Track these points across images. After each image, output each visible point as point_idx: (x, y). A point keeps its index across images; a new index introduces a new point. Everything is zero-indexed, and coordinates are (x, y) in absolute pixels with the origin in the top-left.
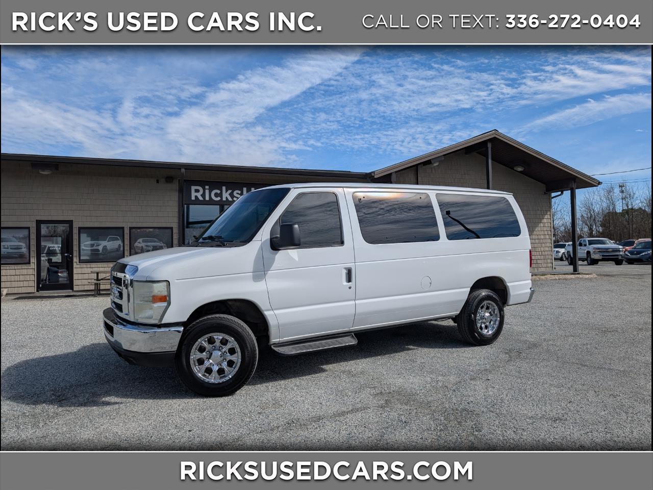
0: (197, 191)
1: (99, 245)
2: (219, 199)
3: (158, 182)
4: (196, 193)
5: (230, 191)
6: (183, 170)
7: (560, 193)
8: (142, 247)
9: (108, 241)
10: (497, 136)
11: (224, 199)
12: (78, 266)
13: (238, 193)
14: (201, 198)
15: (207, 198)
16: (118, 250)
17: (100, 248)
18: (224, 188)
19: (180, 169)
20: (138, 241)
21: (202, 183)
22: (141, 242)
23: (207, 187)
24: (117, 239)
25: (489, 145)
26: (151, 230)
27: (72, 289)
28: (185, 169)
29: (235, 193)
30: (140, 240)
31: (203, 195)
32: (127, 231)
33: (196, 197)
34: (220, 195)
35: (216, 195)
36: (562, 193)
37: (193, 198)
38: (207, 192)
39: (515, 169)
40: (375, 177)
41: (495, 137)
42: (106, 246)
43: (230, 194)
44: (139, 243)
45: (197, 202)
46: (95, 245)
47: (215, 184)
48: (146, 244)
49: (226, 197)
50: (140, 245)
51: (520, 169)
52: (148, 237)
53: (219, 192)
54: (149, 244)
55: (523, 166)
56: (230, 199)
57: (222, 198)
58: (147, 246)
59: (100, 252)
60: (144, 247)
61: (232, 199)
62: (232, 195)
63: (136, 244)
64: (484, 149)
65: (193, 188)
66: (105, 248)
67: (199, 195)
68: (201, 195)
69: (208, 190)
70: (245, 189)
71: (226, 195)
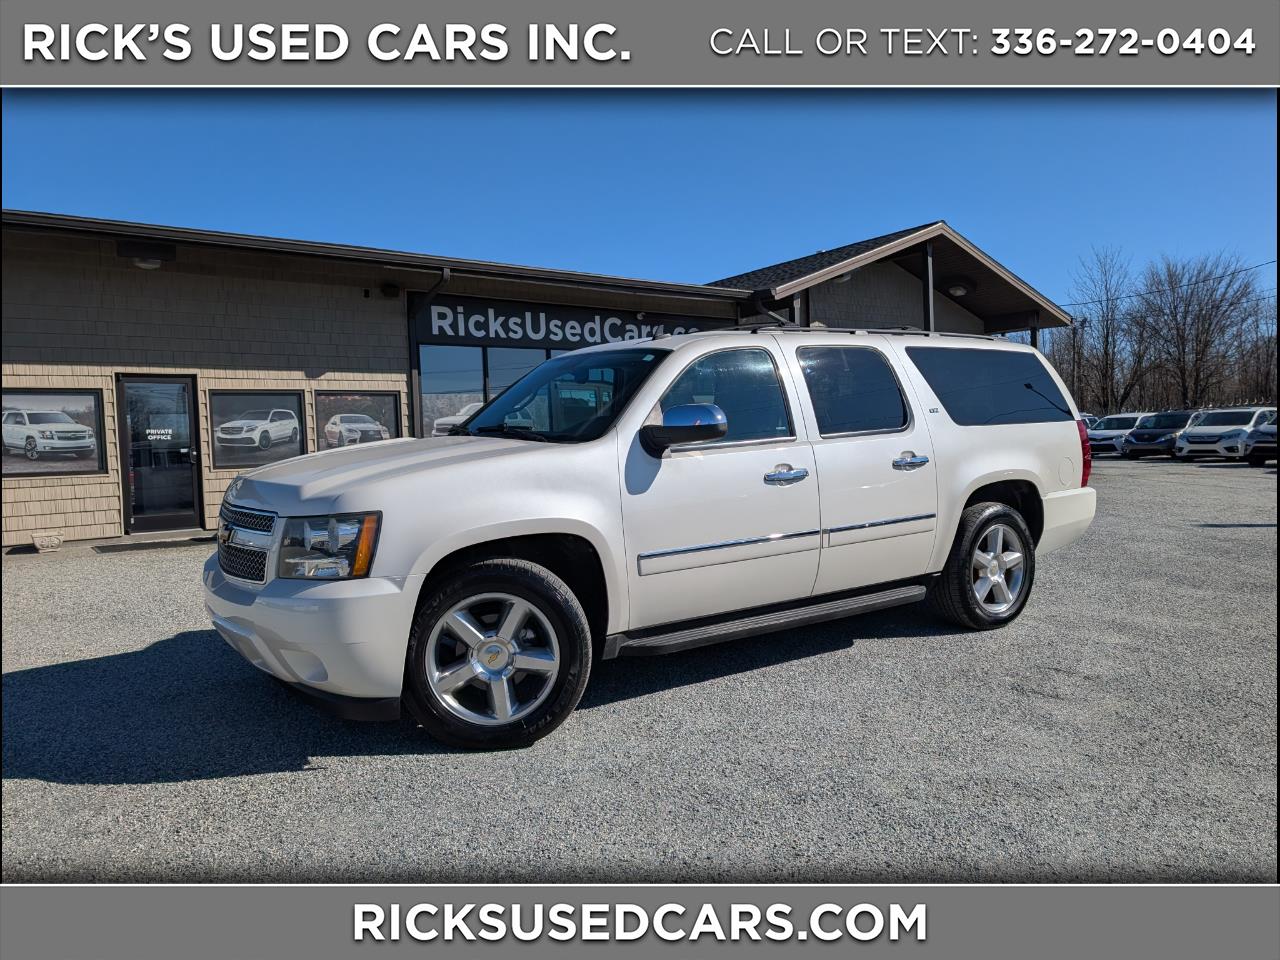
0: (442, 316)
1: (252, 430)
2: (482, 334)
3: (367, 294)
4: (441, 319)
5: (501, 319)
6: (447, 272)
8: (340, 432)
9: (272, 421)
10: (944, 233)
11: (492, 335)
12: (212, 476)
13: (515, 323)
14: (450, 332)
15: (462, 333)
16: (291, 440)
17: (256, 436)
18: (491, 312)
19: (444, 270)
20: (333, 419)
21: (451, 301)
22: (338, 422)
23: (460, 309)
24: (288, 416)
25: (930, 251)
26: (357, 397)
27: (202, 525)
28: (452, 271)
29: (511, 323)
30: (336, 418)
31: (454, 326)
32: (309, 399)
33: (441, 328)
34: (485, 326)
35: (478, 325)
37: (435, 331)
38: (461, 318)
39: (952, 292)
40: (777, 298)
41: (942, 235)
42: (266, 431)
43: (501, 325)
44: (334, 424)
45: (443, 340)
46: (245, 429)
47: (475, 304)
48: (347, 426)
49: (496, 332)
50: (336, 429)
51: (960, 292)
52: (351, 412)
53: (482, 319)
54: (354, 426)
55: (965, 288)
56: (503, 335)
57: (487, 331)
58: (350, 431)
59: (257, 444)
60: (345, 434)
61: (507, 334)
62: (505, 326)
63: (329, 427)
65: (435, 310)
66: (265, 434)
67: (446, 324)
68: (450, 325)
69: (462, 316)
70: (528, 315)
71: (495, 326)
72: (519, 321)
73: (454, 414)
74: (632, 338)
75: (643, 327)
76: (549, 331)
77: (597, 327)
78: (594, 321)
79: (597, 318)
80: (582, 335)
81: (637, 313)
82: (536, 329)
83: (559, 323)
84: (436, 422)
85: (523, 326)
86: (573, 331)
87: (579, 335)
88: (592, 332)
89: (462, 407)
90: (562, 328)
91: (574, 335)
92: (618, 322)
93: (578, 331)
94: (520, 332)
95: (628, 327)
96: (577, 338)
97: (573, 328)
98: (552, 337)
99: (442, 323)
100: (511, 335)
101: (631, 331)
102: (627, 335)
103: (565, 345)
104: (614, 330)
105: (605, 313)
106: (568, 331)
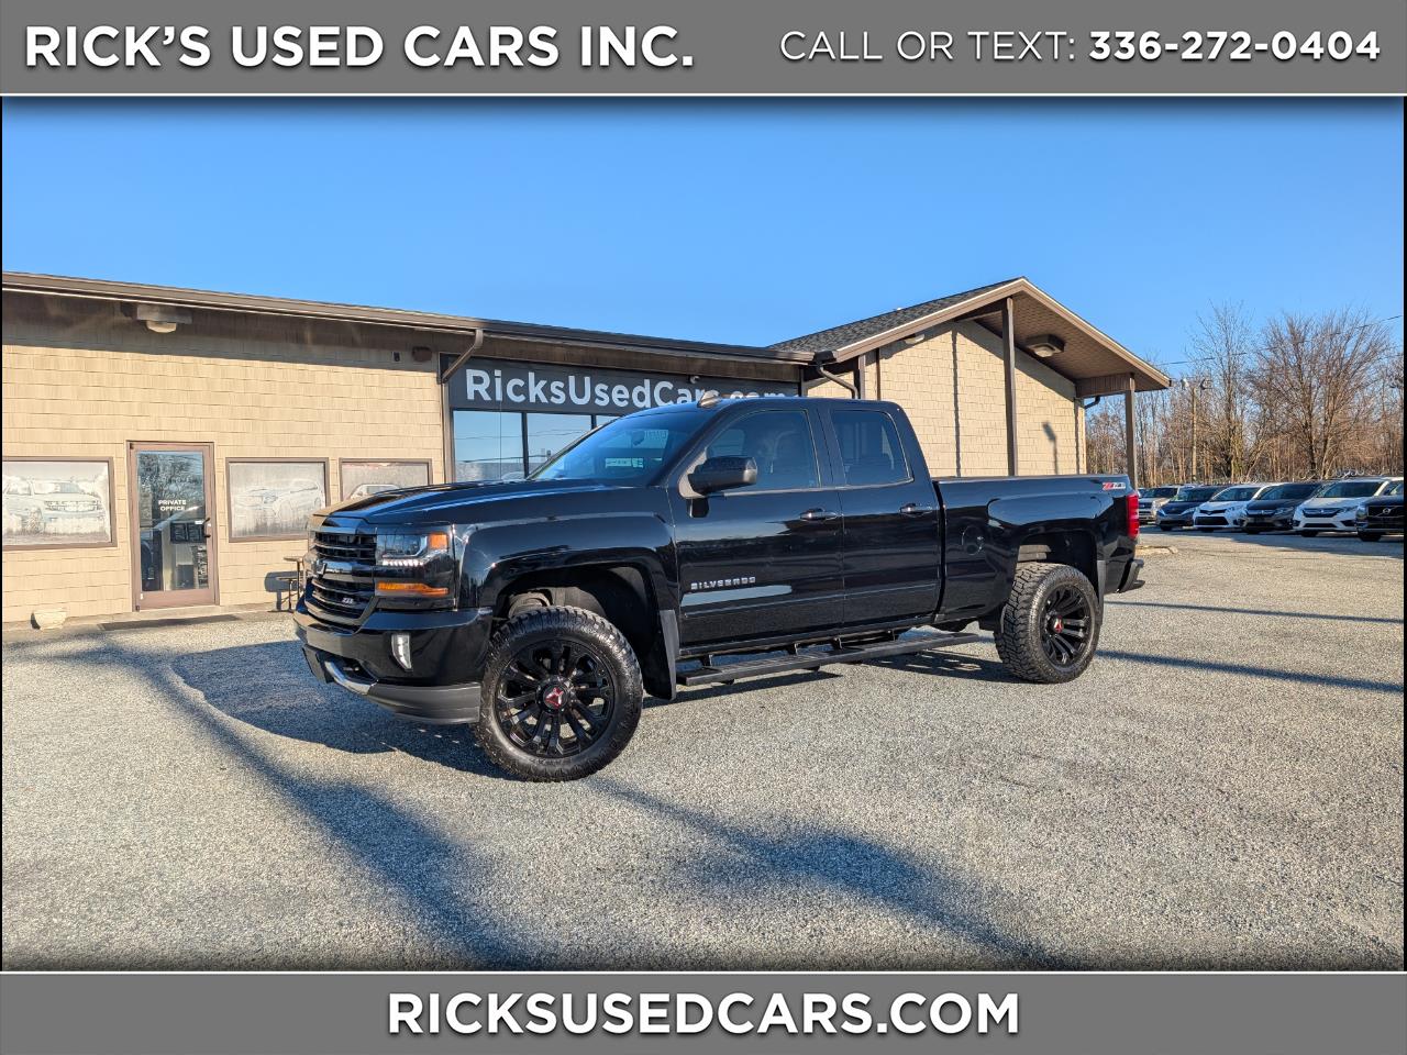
0: (478, 380)
1: (272, 501)
2: (521, 398)
3: (397, 357)
4: (477, 382)
5: (542, 383)
6: (479, 334)
7: (1093, 400)
9: (292, 492)
10: (1029, 292)
11: (532, 399)
12: (228, 549)
13: (557, 387)
14: (486, 397)
15: (499, 397)
17: (276, 507)
18: (531, 376)
20: (359, 490)
21: (488, 364)
22: (365, 492)
23: (498, 373)
24: (312, 487)
25: (1010, 303)
26: (385, 465)
27: (217, 602)
28: (486, 331)
29: (553, 387)
30: (363, 489)
31: (491, 390)
32: (333, 467)
33: (476, 393)
34: (526, 388)
35: (517, 389)
36: (1097, 400)
37: (471, 396)
38: (498, 382)
40: (839, 360)
41: (1024, 292)
42: (288, 502)
43: (543, 389)
44: (361, 494)
45: (479, 405)
46: (265, 499)
47: (513, 367)
49: (537, 396)
51: (1043, 353)
52: (379, 481)
53: (521, 383)
55: (1050, 349)
56: (544, 399)
57: (527, 396)
61: (548, 399)
62: (546, 390)
65: (471, 373)
66: (285, 506)
67: (482, 389)
68: (486, 390)
69: (500, 379)
70: (572, 379)
71: (536, 391)
72: (561, 385)
74: (685, 402)
75: (697, 391)
76: (594, 396)
77: (646, 391)
78: (643, 386)
79: (647, 382)
80: (629, 400)
81: (690, 376)
82: (580, 394)
83: (605, 387)
85: (566, 390)
87: (627, 400)
88: (641, 397)
90: (609, 393)
91: (620, 400)
92: (669, 386)
93: (626, 395)
94: (563, 397)
95: (681, 391)
96: (625, 403)
97: (620, 392)
98: (597, 402)
99: (478, 387)
100: (553, 399)
101: (684, 395)
102: (680, 400)
103: (612, 410)
104: (665, 395)
105: (657, 375)
106: (615, 396)
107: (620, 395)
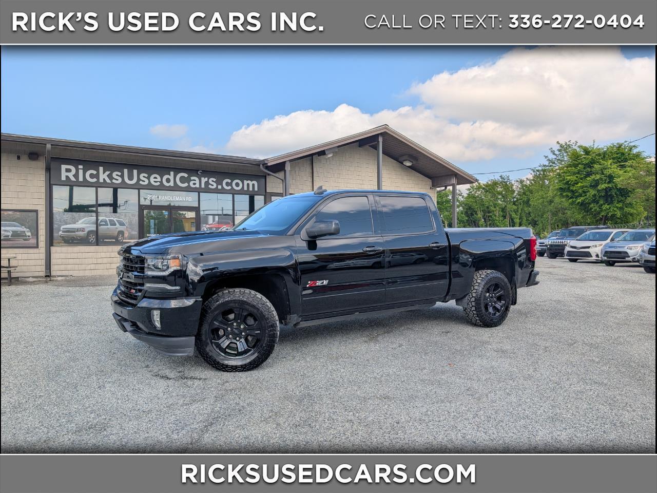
0: (68, 170)
2: (95, 180)
3: (19, 158)
4: (67, 172)
5: (108, 173)
6: (49, 146)
10: (387, 131)
11: (101, 180)
13: (117, 175)
14: (73, 179)
15: (81, 179)
18: (101, 169)
19: (46, 144)
21: (75, 162)
23: (81, 167)
25: (381, 139)
26: (10, 213)
28: (52, 145)
29: (114, 175)
31: (76, 176)
33: (67, 177)
34: (97, 176)
35: (92, 176)
36: (445, 189)
37: (63, 178)
38: (81, 172)
39: (404, 164)
40: (269, 165)
41: (385, 132)
43: (108, 176)
45: (68, 183)
47: (90, 164)
49: (104, 179)
51: (408, 164)
53: (95, 172)
54: (8, 228)
55: (411, 161)
56: (108, 181)
57: (98, 178)
61: (111, 180)
62: (110, 176)
64: (376, 143)
65: (64, 167)
67: (71, 175)
68: (74, 175)
69: (82, 170)
70: (126, 171)
71: (103, 176)
72: (120, 174)
73: (75, 223)
74: (194, 184)
75: (203, 179)
76: (139, 179)
77: (171, 178)
78: (170, 175)
79: (172, 173)
80: (161, 182)
81: (198, 171)
82: (131, 178)
83: (146, 175)
84: (62, 227)
85: (122, 176)
86: (156, 180)
87: (159, 182)
88: (168, 180)
89: (80, 219)
90: (148, 178)
91: (155, 182)
92: (186, 175)
93: (159, 179)
94: (120, 180)
95: (192, 178)
96: (158, 184)
97: (155, 178)
98: (141, 182)
99: (68, 174)
100: (114, 181)
101: (195, 180)
102: (191, 183)
103: (150, 187)
104: (183, 180)
105: (177, 170)
106: (152, 180)
107: (155, 179)
